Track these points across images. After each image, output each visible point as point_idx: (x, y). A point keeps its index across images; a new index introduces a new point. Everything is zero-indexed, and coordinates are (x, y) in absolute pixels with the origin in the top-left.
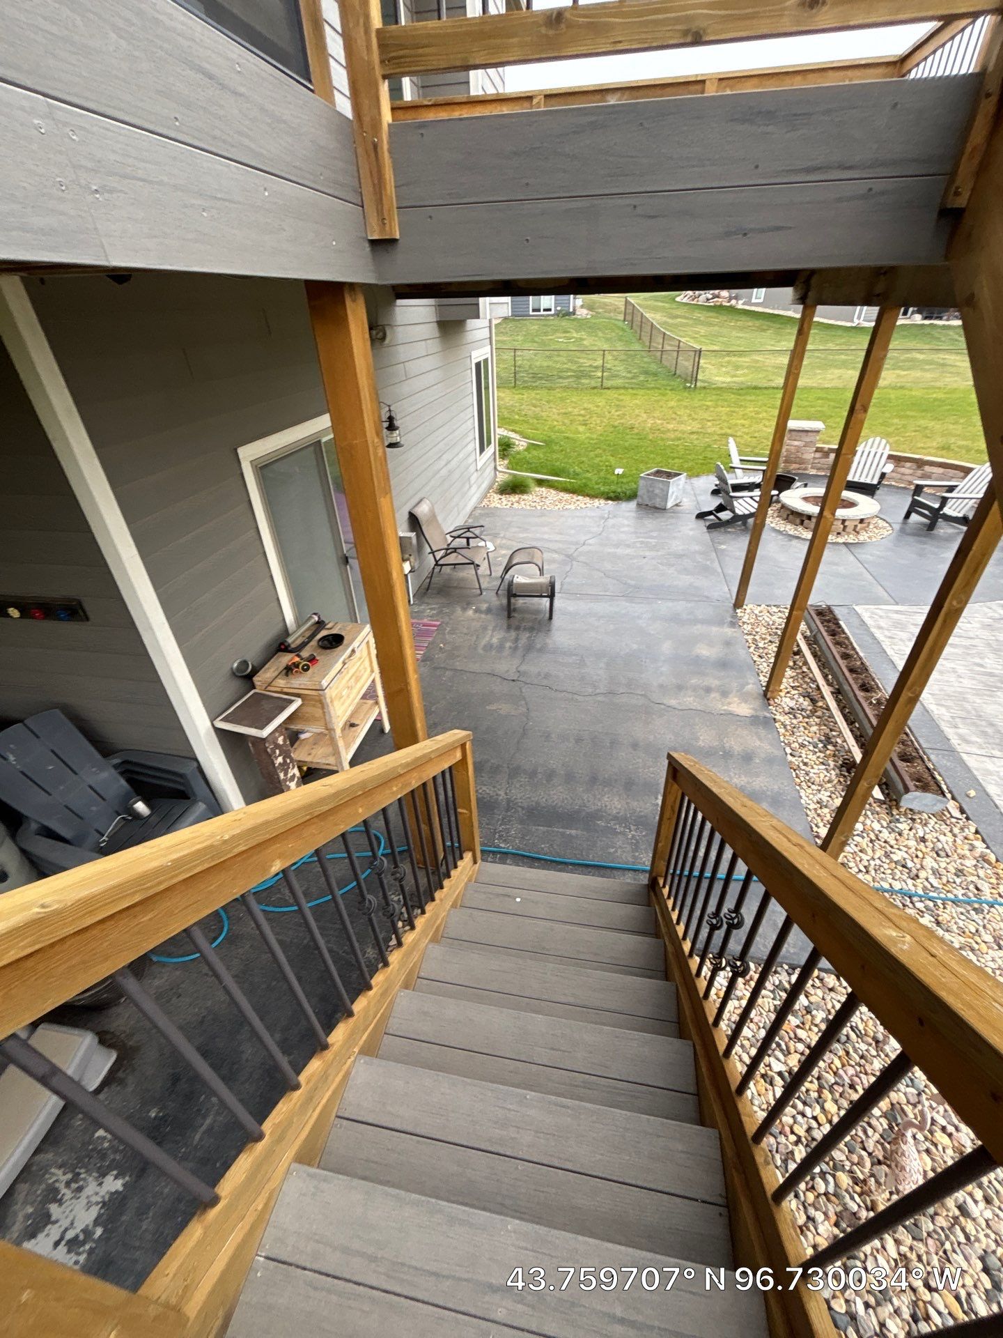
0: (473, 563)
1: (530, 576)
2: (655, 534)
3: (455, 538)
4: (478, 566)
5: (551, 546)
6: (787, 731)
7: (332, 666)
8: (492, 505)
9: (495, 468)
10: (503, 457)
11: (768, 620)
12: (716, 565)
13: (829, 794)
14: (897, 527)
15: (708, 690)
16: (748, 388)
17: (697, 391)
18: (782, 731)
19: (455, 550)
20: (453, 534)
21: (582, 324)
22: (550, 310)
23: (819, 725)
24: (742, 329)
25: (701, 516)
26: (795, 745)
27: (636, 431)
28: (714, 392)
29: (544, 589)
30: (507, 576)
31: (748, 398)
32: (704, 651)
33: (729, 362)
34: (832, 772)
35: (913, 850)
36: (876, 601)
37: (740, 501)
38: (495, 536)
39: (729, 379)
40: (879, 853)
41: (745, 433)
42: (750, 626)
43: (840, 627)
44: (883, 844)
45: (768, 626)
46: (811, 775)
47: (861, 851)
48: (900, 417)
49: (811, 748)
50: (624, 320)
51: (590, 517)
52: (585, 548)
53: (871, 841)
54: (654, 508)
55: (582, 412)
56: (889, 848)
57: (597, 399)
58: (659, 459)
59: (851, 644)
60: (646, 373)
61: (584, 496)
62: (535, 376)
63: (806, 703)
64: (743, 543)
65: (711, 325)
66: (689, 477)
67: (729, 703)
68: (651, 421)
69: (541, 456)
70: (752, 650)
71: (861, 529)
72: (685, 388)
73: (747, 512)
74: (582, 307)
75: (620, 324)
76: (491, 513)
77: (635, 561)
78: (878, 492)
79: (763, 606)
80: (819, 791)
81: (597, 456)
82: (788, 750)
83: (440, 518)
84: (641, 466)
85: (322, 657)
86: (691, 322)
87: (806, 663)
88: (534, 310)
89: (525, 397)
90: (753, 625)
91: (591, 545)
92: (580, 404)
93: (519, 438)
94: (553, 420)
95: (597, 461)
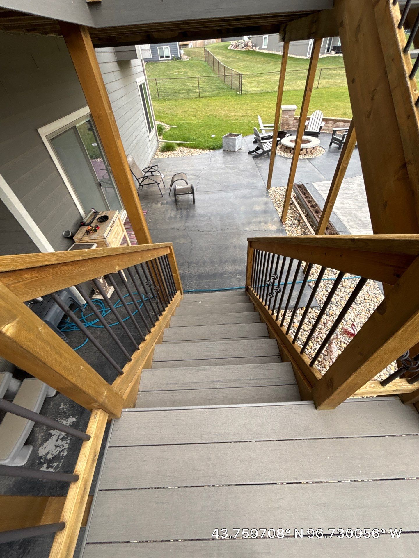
0: (156, 183)
1: (182, 185)
2: (232, 163)
4: (159, 183)
5: (189, 172)
6: (290, 233)
7: (106, 228)
8: (160, 157)
9: (157, 140)
10: (160, 135)
11: (280, 192)
12: (258, 173)
14: (327, 150)
15: (260, 222)
16: (264, 93)
17: (242, 96)
19: (147, 177)
20: (145, 171)
21: (186, 64)
22: (168, 57)
24: (259, 62)
25: (250, 153)
27: (218, 117)
28: (250, 96)
29: (189, 190)
30: (173, 188)
31: (264, 97)
32: (257, 208)
33: (255, 80)
36: (320, 180)
37: (265, 144)
38: (164, 171)
39: (255, 89)
41: (264, 114)
42: (273, 196)
43: (307, 191)
45: (280, 195)
48: (327, 102)
50: (205, 61)
51: (204, 158)
52: (204, 172)
54: (230, 151)
55: (193, 110)
57: (198, 103)
58: (229, 130)
59: (311, 197)
60: (219, 88)
61: (199, 149)
62: (167, 94)
63: (296, 222)
64: (268, 163)
65: (245, 61)
66: (243, 136)
67: (268, 226)
68: (224, 112)
69: (177, 132)
70: (275, 205)
71: (313, 152)
72: (237, 95)
73: (268, 149)
74: (184, 54)
75: (203, 63)
76: (160, 160)
77: (226, 175)
78: (319, 136)
79: (278, 187)
81: (202, 130)
83: (138, 164)
84: (223, 133)
85: (101, 226)
86: (236, 60)
87: (295, 207)
88: (161, 57)
89: (165, 104)
90: (275, 195)
91: (206, 170)
92: (192, 106)
93: (165, 125)
94: (180, 115)
95: (203, 132)
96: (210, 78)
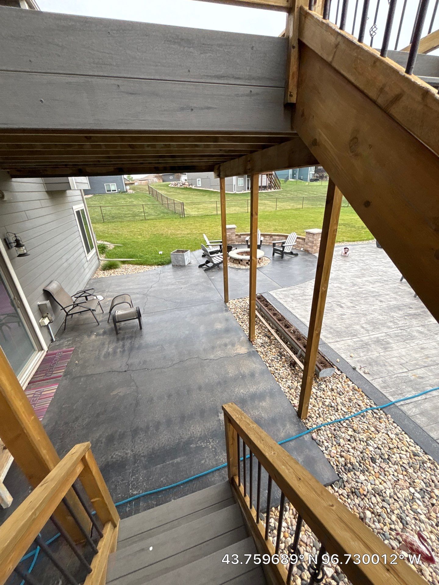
0: (90, 310)
1: (125, 309)
2: (183, 277)
3: (77, 298)
4: (94, 310)
5: (133, 291)
6: (264, 355)
8: (100, 276)
9: (98, 259)
10: (103, 253)
11: (240, 305)
12: (212, 286)
13: (291, 381)
15: (226, 345)
16: (205, 216)
17: (186, 218)
18: (262, 356)
19: (78, 304)
20: (76, 296)
21: (131, 196)
22: (115, 191)
23: (275, 348)
24: (197, 195)
25: (201, 266)
26: (269, 361)
27: (164, 236)
28: (192, 218)
29: (134, 314)
30: (112, 312)
31: (205, 219)
32: (219, 326)
33: (195, 207)
34: (288, 370)
35: (331, 397)
36: (276, 288)
37: (214, 258)
38: (103, 291)
39: (197, 213)
40: (321, 404)
43: (268, 302)
44: (320, 399)
45: (240, 308)
46: (281, 374)
47: (314, 406)
49: (276, 360)
50: (150, 194)
51: (152, 274)
52: (153, 289)
53: (315, 399)
54: (180, 266)
55: (138, 230)
56: (323, 400)
57: (144, 224)
58: (177, 246)
59: (275, 309)
60: (163, 213)
61: (147, 265)
62: (113, 217)
63: (267, 339)
64: (221, 273)
65: (184, 194)
66: (191, 251)
67: (237, 349)
68: (170, 231)
69: (122, 250)
70: (238, 320)
72: (181, 217)
73: (218, 262)
74: (130, 190)
75: (148, 195)
76: (99, 281)
77: (177, 291)
79: (236, 299)
80: (287, 381)
82: (268, 365)
83: (66, 290)
84: (170, 249)
86: (176, 194)
87: (260, 321)
88: (107, 191)
89: (110, 226)
90: (234, 309)
91: (155, 287)
92: (137, 227)
93: (109, 244)
94: (125, 235)
95: (150, 249)
96: (154, 205)
